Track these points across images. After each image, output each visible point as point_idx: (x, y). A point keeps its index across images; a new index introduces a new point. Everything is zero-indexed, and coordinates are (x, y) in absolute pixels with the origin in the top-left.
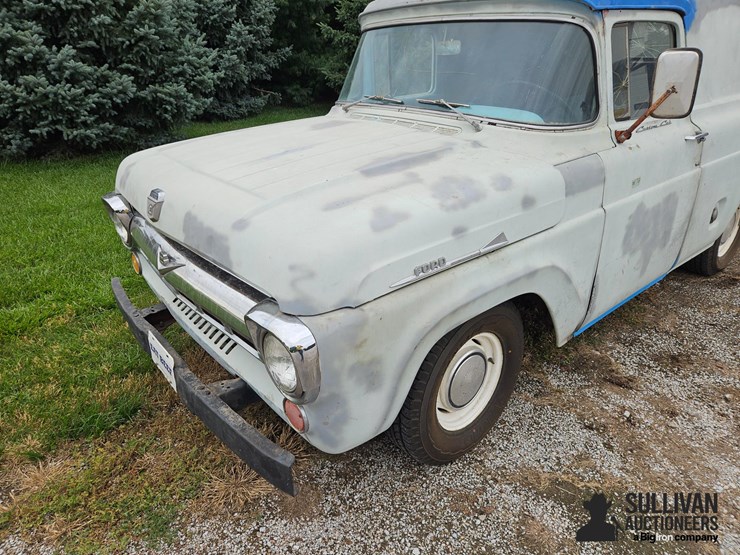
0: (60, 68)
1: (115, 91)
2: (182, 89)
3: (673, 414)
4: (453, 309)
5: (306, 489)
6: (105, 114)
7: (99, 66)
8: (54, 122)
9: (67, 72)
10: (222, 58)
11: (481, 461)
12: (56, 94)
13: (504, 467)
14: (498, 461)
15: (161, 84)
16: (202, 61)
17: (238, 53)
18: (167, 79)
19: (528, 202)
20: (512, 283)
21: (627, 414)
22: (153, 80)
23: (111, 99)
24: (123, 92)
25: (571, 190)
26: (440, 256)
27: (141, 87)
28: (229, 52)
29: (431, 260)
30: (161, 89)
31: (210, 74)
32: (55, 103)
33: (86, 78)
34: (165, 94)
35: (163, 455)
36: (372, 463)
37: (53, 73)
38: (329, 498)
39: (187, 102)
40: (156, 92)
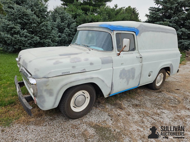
0: (23, 34)
1: (35, 40)
2: (50, 41)
3: (129, 115)
4: (70, 82)
5: (42, 121)
6: (32, 45)
7: (32, 34)
8: (20, 45)
9: (24, 35)
10: (62, 35)
11: (82, 120)
12: (21, 39)
13: (87, 121)
14: (86, 120)
15: (46, 39)
16: (56, 35)
17: (66, 35)
18: (47, 39)
19: (91, 64)
20: (86, 79)
21: (119, 114)
22: (44, 38)
23: (34, 41)
24: (37, 40)
25: (103, 63)
26: (69, 71)
27: (41, 40)
28: (64, 34)
29: (67, 72)
30: (45, 40)
31: (57, 38)
32: (21, 41)
33: (29, 37)
34: (46, 42)
35: (14, 111)
36: (58, 118)
37: (21, 35)
38: (46, 123)
39: (51, 44)
40: (44, 41)
